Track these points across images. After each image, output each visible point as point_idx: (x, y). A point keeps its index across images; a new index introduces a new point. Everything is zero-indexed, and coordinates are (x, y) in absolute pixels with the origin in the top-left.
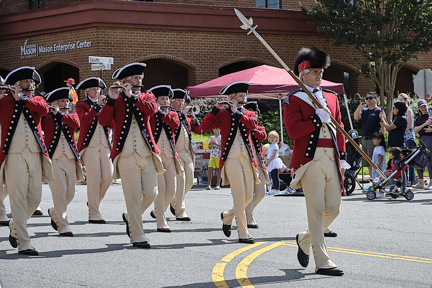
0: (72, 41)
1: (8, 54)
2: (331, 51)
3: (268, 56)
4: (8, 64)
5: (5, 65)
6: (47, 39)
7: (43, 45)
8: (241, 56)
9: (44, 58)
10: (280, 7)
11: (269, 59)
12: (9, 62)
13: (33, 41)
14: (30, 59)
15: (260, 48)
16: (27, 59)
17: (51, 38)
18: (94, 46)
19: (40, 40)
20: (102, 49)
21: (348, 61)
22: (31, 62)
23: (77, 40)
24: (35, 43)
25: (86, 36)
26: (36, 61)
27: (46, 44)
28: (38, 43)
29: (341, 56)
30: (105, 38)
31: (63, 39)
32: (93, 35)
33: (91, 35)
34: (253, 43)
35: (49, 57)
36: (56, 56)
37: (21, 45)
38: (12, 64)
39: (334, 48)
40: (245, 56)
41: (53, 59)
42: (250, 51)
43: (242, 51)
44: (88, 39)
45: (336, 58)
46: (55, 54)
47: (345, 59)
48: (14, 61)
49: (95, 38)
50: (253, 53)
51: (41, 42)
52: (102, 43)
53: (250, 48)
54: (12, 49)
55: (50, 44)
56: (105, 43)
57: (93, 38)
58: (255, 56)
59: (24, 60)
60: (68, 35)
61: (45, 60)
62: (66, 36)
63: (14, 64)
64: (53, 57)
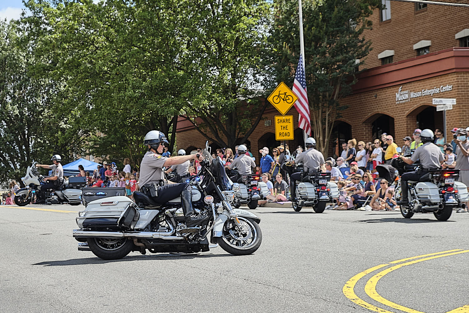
0: (437, 86)
1: (386, 101)
4: (386, 110)
5: (384, 110)
6: (417, 85)
7: (414, 90)
9: (416, 102)
12: (388, 107)
13: (405, 87)
14: (404, 103)
16: (401, 104)
17: (420, 84)
18: (455, 90)
19: (411, 86)
20: (461, 91)
22: (405, 106)
23: (441, 85)
24: (407, 90)
25: (448, 81)
26: (408, 105)
27: (416, 90)
28: (409, 89)
30: (464, 81)
31: (430, 85)
32: (454, 80)
33: (451, 80)
35: (419, 101)
36: (424, 100)
37: (396, 92)
38: (389, 109)
41: (422, 103)
44: (450, 83)
46: (423, 98)
48: (391, 106)
49: (455, 82)
51: (412, 88)
52: (462, 86)
54: (389, 95)
55: (419, 89)
56: (464, 86)
57: (453, 82)
59: (399, 104)
60: (434, 81)
61: (416, 104)
62: (431, 82)
63: (392, 108)
64: (421, 101)
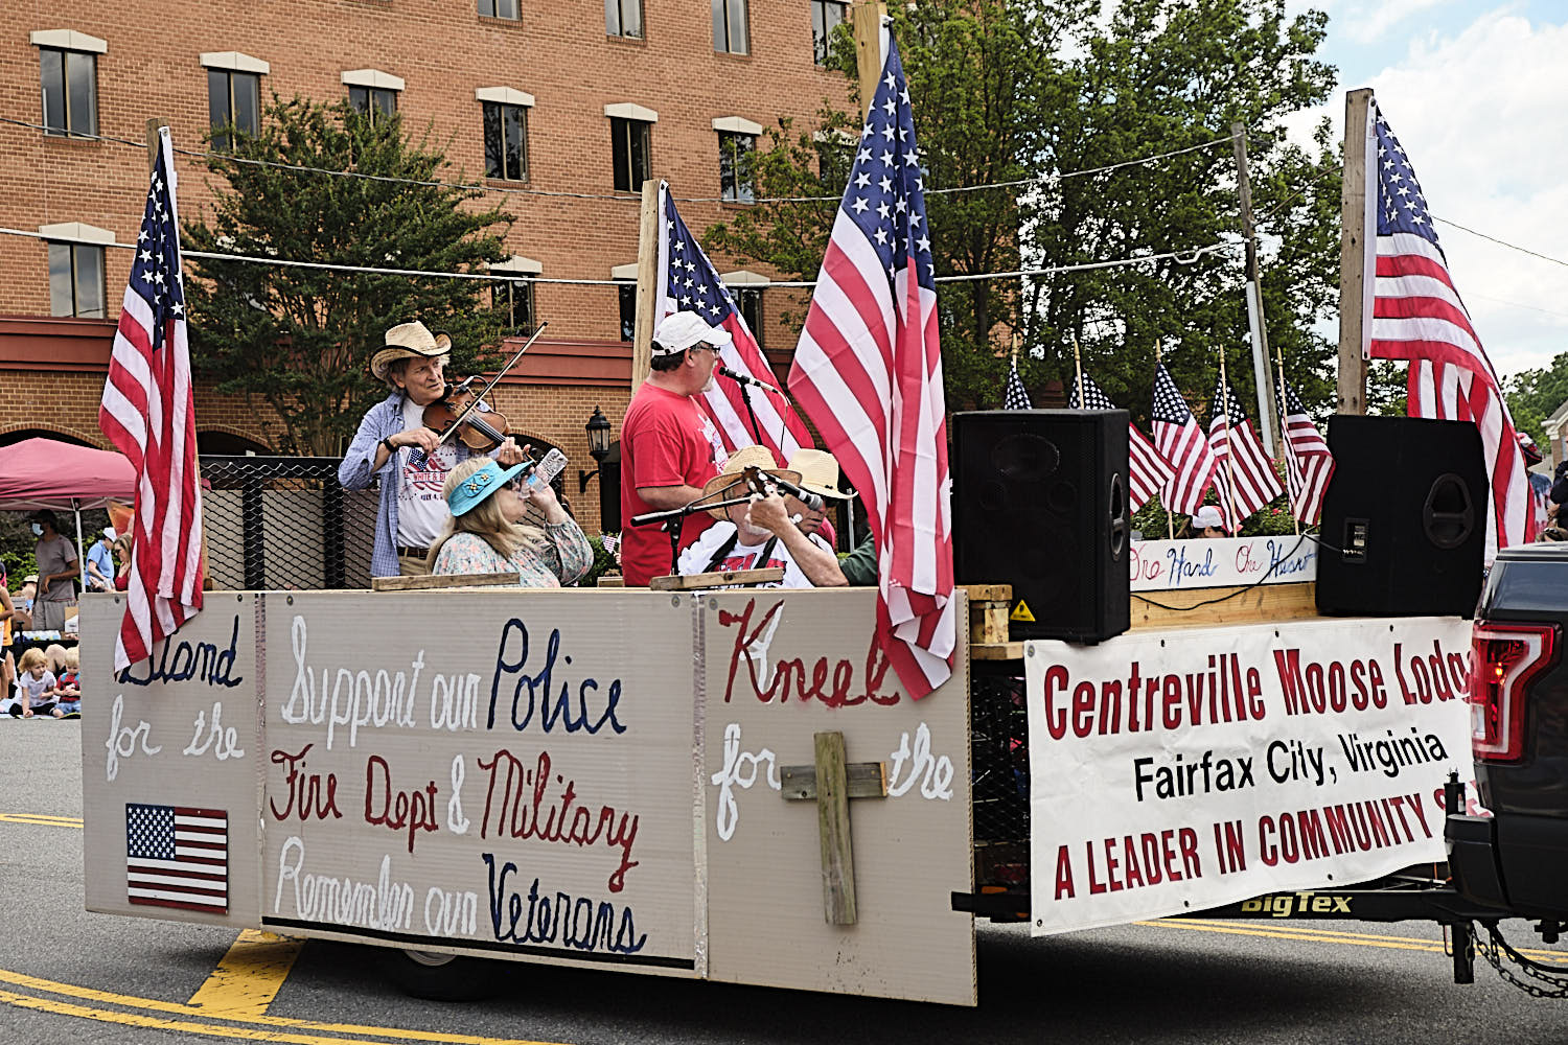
2: (214, 406)
3: (75, 420)
8: (15, 420)
10: (106, 313)
11: (78, 426)
15: (58, 403)
21: (251, 428)
29: (238, 417)
34: (42, 392)
39: (221, 401)
40: (26, 420)
42: (35, 409)
43: (18, 409)
45: (226, 422)
47: (246, 422)
50: (43, 414)
53: (35, 403)
58: (47, 420)
